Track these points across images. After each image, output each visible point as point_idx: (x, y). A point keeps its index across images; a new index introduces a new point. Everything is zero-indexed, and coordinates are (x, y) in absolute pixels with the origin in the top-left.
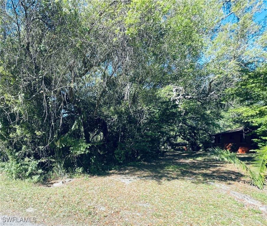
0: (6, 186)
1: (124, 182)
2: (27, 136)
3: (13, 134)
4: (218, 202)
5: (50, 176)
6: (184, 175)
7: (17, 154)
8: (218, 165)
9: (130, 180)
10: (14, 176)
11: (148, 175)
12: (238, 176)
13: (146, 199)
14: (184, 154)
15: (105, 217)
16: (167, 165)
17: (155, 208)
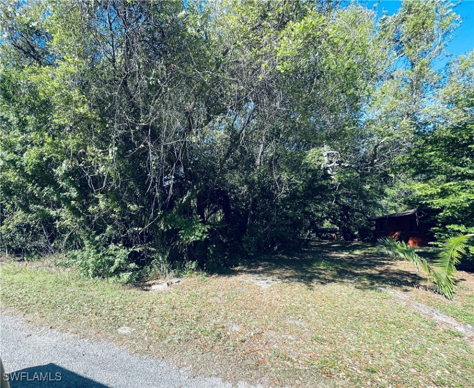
0: (80, 288)
1: (259, 285)
2: (115, 211)
3: (94, 208)
4: (400, 319)
5: (147, 273)
6: (341, 275)
7: (97, 238)
8: (385, 262)
9: (267, 283)
10: (91, 273)
11: (292, 274)
12: (415, 280)
13: (297, 312)
14: (335, 245)
15: (242, 341)
16: (316, 261)
17: (313, 328)
